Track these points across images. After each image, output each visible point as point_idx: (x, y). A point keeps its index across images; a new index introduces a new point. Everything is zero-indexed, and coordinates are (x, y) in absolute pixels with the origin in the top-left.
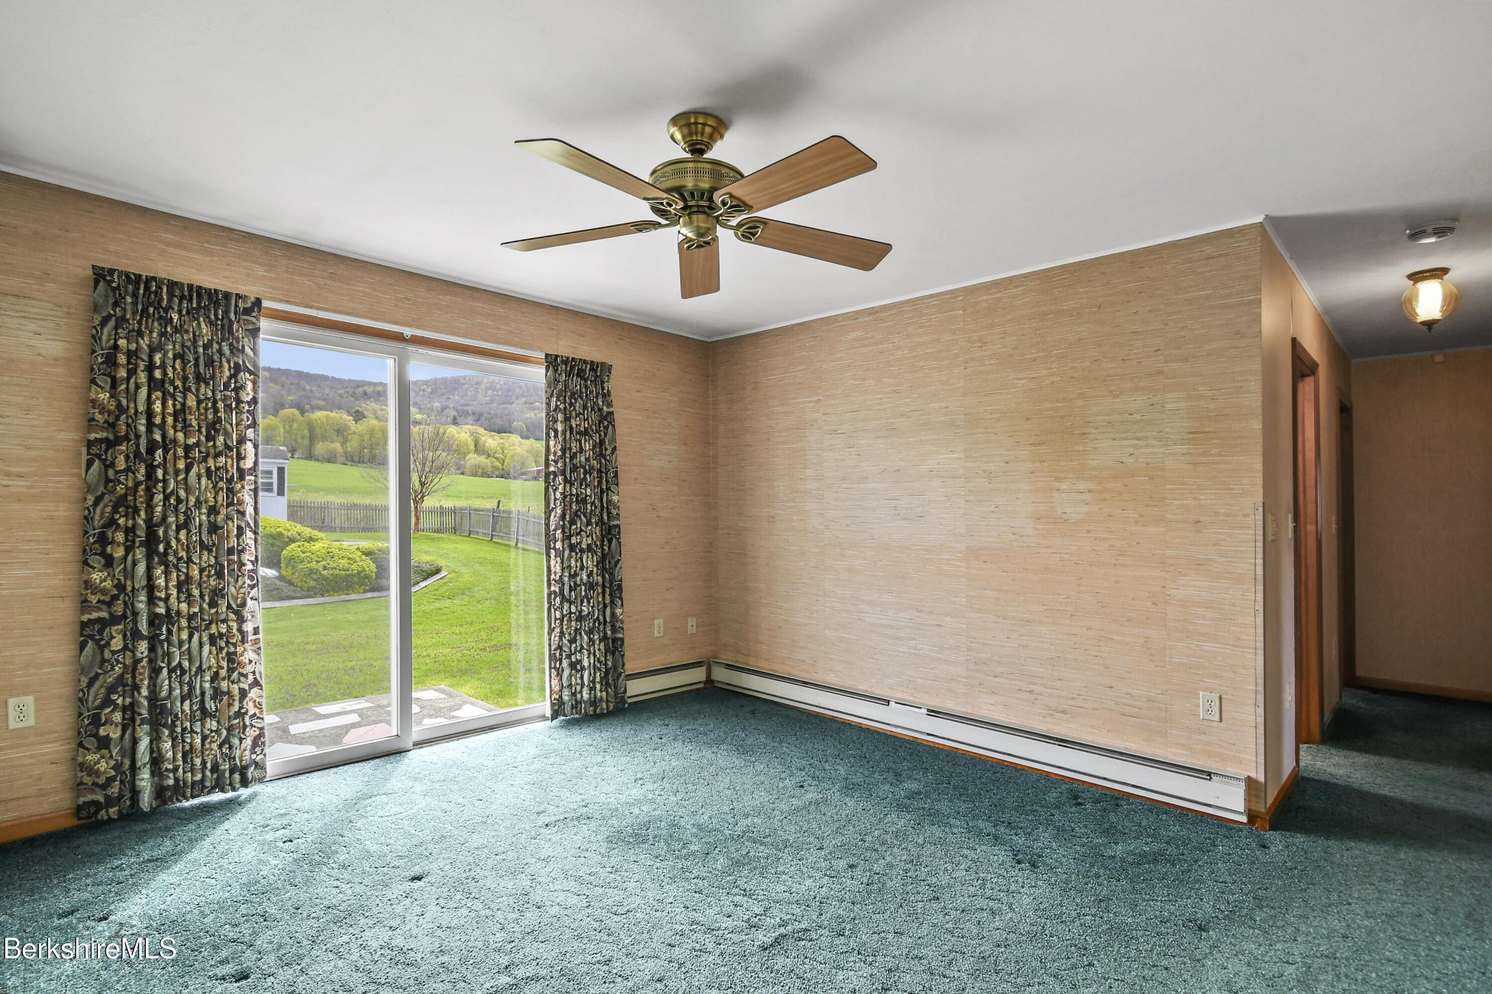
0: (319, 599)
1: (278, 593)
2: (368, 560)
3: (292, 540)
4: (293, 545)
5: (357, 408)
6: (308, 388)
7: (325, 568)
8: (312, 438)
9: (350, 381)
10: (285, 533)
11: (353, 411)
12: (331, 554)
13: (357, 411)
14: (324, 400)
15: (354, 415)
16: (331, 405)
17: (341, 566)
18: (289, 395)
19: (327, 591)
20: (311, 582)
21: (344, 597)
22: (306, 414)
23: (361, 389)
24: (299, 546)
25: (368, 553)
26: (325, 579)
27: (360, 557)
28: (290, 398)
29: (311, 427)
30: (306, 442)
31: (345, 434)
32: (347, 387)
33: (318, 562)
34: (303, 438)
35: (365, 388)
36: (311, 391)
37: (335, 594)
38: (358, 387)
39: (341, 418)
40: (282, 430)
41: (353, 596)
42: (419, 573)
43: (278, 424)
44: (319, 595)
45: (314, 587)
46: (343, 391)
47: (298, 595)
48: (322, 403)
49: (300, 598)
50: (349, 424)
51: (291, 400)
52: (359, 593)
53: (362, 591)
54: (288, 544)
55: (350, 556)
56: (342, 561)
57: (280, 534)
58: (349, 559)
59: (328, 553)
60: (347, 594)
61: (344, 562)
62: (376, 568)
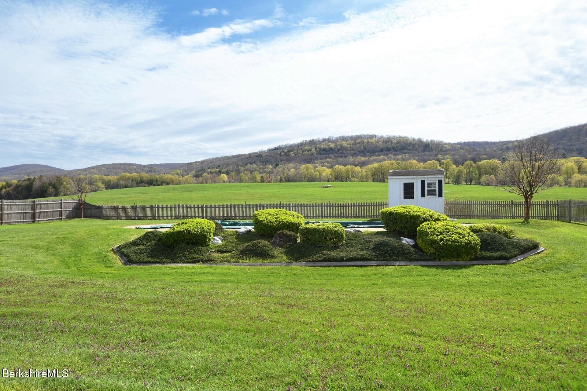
0: (437, 262)
1: (410, 256)
2: (475, 236)
3: (425, 220)
4: (425, 223)
5: (504, 157)
6: (478, 149)
7: (442, 240)
8: (480, 174)
9: (500, 142)
10: (422, 216)
11: (501, 158)
12: (447, 230)
13: (504, 158)
14: (486, 155)
15: (502, 160)
16: (491, 157)
17: (453, 239)
18: (469, 155)
19: (443, 257)
20: (432, 249)
21: (455, 262)
22: (476, 163)
23: (505, 146)
24: (428, 224)
25: (474, 231)
26: (441, 247)
27: (469, 233)
28: (470, 156)
29: (479, 168)
30: (477, 176)
31: (497, 170)
32: (498, 146)
33: (437, 235)
34: (475, 175)
35: (508, 145)
36: (480, 151)
37: (449, 260)
38: (504, 145)
39: (494, 162)
40: (465, 172)
41: (461, 263)
42: (518, 248)
43: (464, 169)
44: (437, 260)
45: (434, 254)
46: (496, 149)
47: (423, 259)
48: (485, 156)
49: (424, 261)
50: (499, 165)
51: (470, 157)
52: (466, 260)
53: (468, 259)
54: (423, 222)
55: (461, 232)
56: (455, 236)
57: (419, 216)
58: (460, 234)
59: (446, 229)
60: (457, 260)
61: (456, 236)
62: (481, 242)
